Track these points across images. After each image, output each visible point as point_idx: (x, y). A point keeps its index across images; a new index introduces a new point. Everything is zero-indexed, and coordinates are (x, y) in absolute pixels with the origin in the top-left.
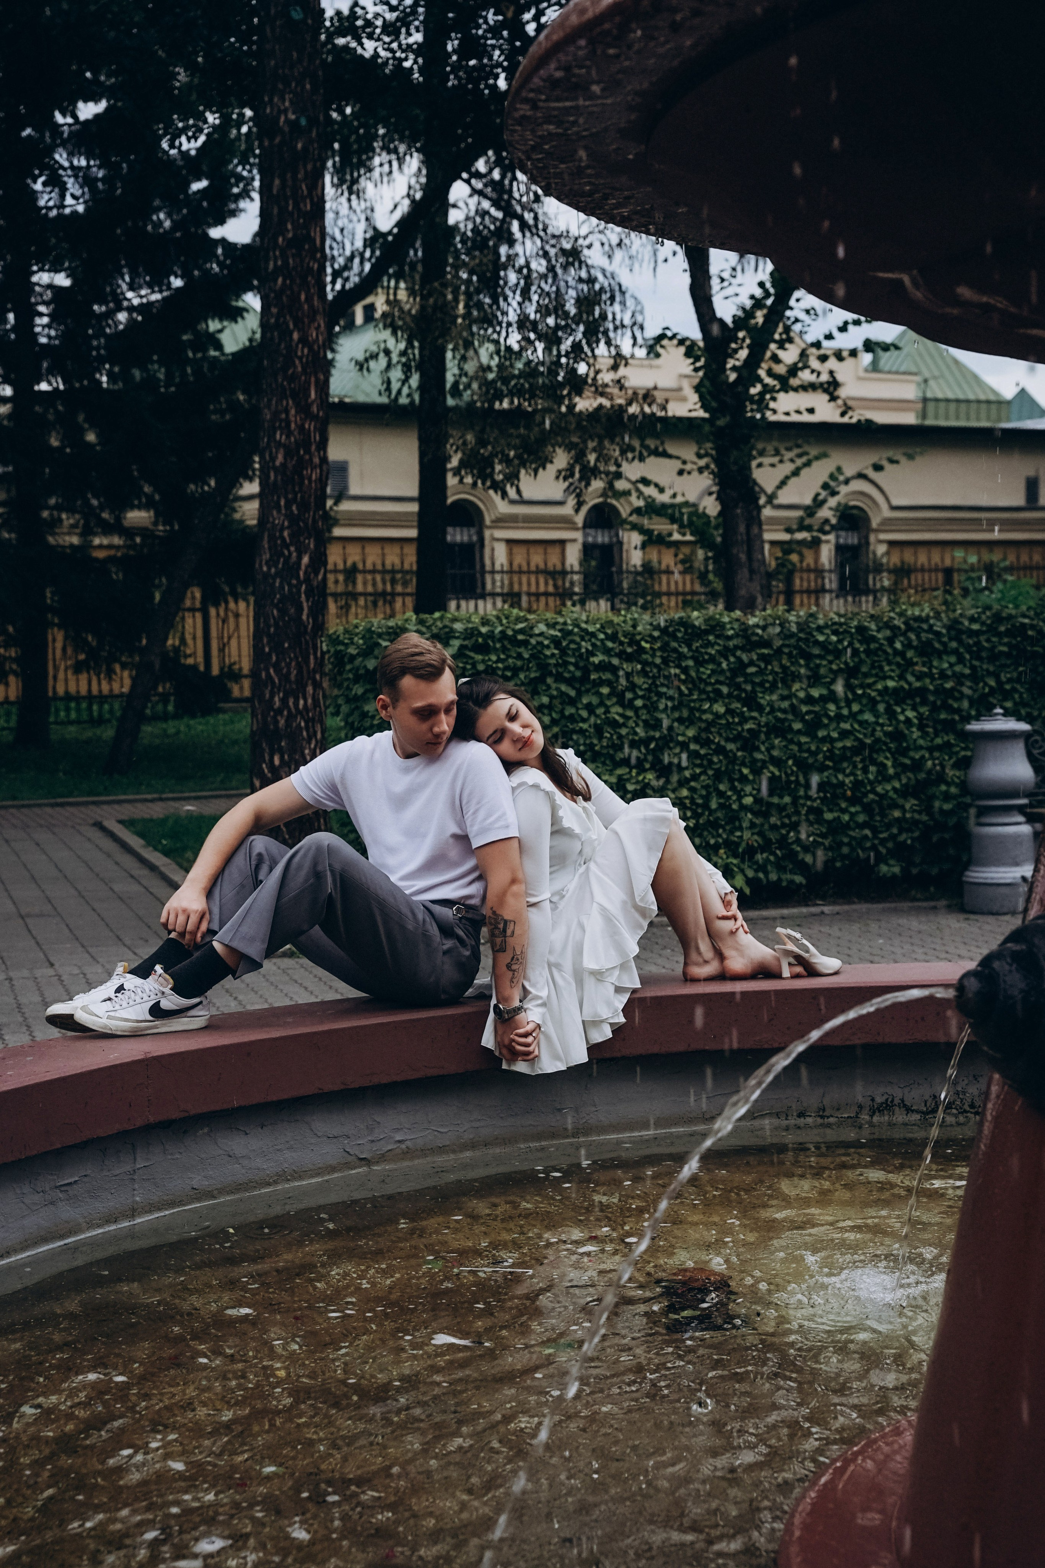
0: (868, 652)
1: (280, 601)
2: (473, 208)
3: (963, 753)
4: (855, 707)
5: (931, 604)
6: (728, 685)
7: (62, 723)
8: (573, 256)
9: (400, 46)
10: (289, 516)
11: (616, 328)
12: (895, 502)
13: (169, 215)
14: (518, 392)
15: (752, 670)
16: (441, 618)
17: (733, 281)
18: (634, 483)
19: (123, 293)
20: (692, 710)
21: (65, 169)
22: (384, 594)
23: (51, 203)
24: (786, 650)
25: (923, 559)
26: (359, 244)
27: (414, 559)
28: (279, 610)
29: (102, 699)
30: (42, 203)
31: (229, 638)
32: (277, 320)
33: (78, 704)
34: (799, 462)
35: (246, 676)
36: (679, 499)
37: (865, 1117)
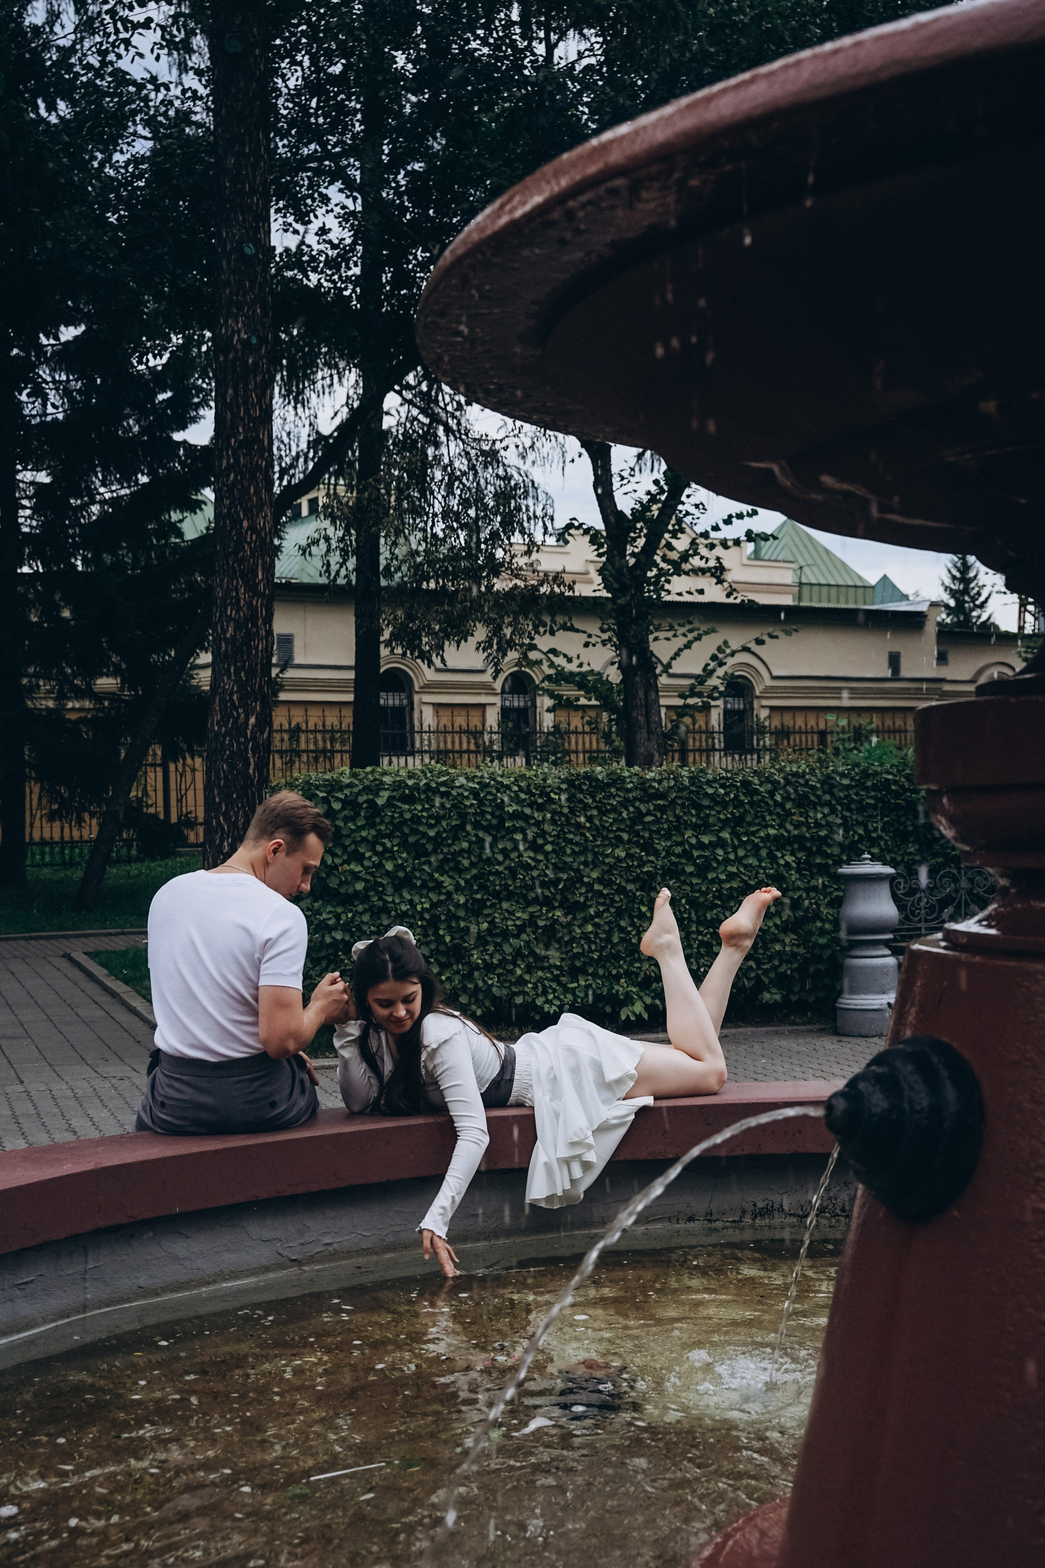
0: (751, 804)
1: (229, 757)
2: (404, 415)
3: (836, 894)
4: (741, 853)
5: (807, 761)
6: (627, 832)
7: (38, 865)
8: (492, 457)
9: (340, 278)
10: (238, 682)
11: (529, 519)
12: (775, 673)
13: (137, 421)
14: (445, 574)
15: (649, 819)
16: (372, 772)
17: (631, 478)
18: (545, 654)
19: (96, 489)
20: (596, 854)
21: (47, 383)
22: (324, 751)
23: (34, 412)
24: (680, 802)
25: (800, 722)
26: (304, 446)
27: (351, 720)
28: (228, 765)
29: (73, 843)
30: (26, 412)
31: (187, 790)
32: (229, 510)
33: (52, 848)
34: (690, 636)
35: (201, 824)
36: (585, 668)
37: (748, 1220)
